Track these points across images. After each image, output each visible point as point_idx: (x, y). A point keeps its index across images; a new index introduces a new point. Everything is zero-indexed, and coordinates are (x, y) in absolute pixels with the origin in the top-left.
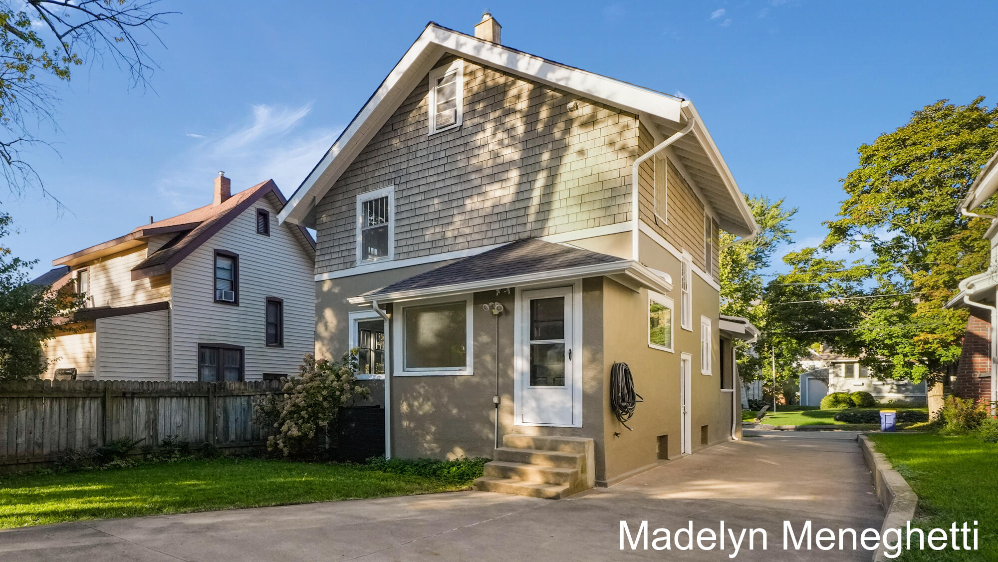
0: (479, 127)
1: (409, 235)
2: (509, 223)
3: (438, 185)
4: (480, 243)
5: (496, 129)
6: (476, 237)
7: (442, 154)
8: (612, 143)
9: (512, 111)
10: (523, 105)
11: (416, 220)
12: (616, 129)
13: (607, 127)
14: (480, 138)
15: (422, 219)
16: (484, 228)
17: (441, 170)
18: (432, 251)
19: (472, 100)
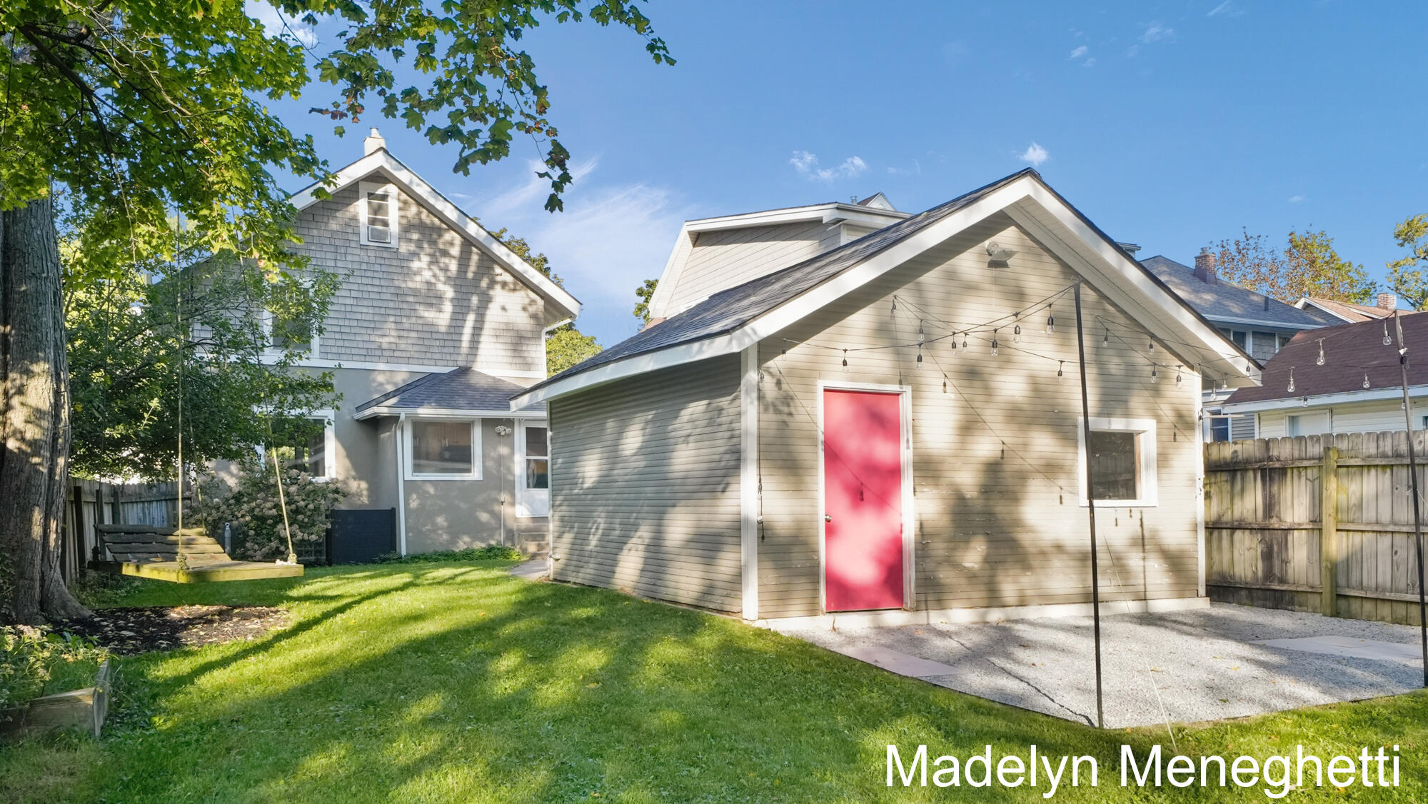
0: (415, 255)
1: (338, 336)
2: (446, 350)
3: (372, 296)
4: (421, 361)
5: (431, 263)
6: (417, 355)
7: (377, 267)
8: (524, 309)
9: (445, 253)
10: (455, 251)
11: (347, 323)
12: (527, 301)
13: (523, 296)
14: (415, 265)
15: (355, 323)
16: (424, 349)
17: (376, 282)
18: (368, 358)
19: (407, 228)
